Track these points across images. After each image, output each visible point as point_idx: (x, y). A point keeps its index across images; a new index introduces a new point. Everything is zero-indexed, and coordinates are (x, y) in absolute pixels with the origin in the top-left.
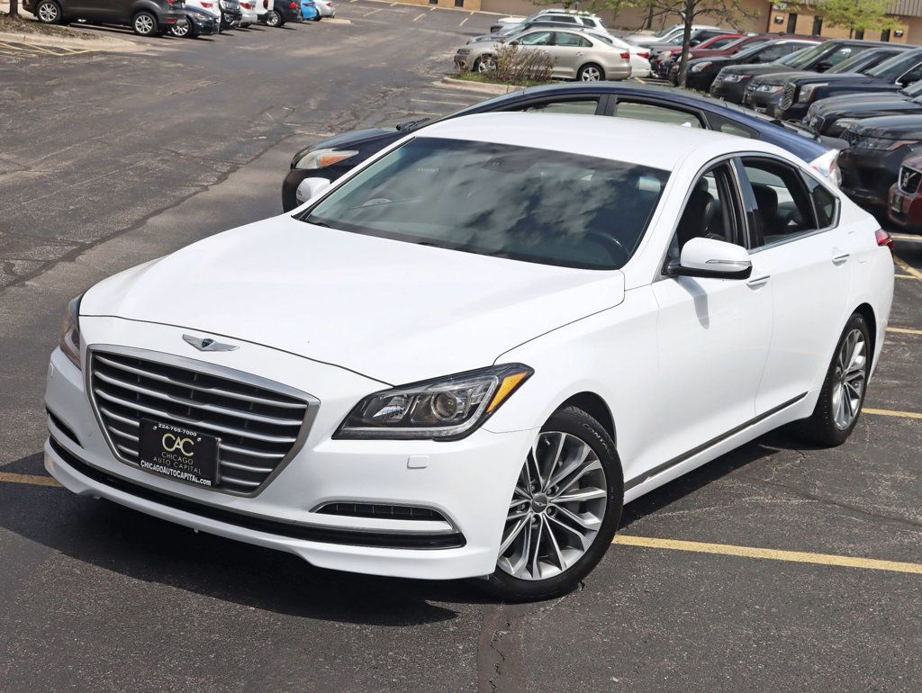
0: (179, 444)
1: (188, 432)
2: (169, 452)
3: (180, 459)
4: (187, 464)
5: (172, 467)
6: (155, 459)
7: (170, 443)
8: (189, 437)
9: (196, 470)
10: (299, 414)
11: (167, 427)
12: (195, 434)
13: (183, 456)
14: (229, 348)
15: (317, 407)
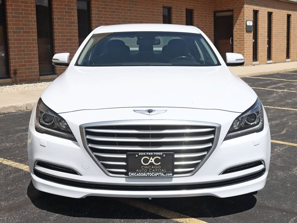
0: (152, 160)
1: (157, 154)
2: (146, 166)
3: (153, 167)
4: (157, 169)
5: (148, 171)
6: (137, 170)
7: (146, 161)
8: (158, 156)
9: (163, 170)
11: (144, 154)
12: (161, 154)
13: (154, 165)
15: (220, 128)
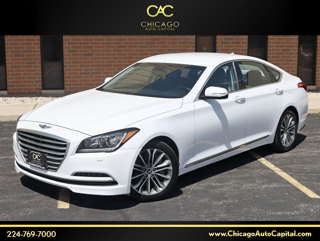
3: (37, 161)
5: (35, 164)
6: (32, 162)
8: (39, 154)
9: (41, 164)
10: (65, 146)
11: (34, 152)
14: (49, 127)
